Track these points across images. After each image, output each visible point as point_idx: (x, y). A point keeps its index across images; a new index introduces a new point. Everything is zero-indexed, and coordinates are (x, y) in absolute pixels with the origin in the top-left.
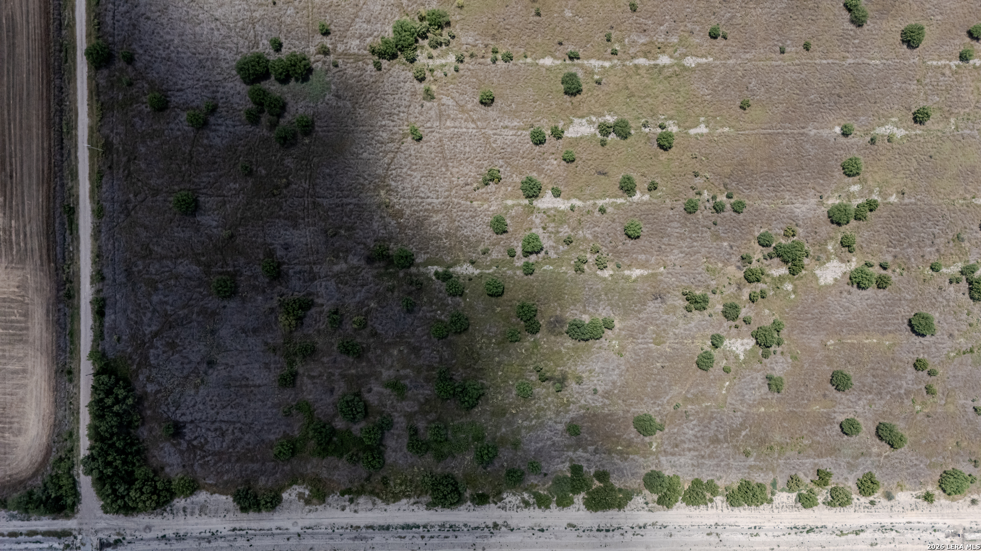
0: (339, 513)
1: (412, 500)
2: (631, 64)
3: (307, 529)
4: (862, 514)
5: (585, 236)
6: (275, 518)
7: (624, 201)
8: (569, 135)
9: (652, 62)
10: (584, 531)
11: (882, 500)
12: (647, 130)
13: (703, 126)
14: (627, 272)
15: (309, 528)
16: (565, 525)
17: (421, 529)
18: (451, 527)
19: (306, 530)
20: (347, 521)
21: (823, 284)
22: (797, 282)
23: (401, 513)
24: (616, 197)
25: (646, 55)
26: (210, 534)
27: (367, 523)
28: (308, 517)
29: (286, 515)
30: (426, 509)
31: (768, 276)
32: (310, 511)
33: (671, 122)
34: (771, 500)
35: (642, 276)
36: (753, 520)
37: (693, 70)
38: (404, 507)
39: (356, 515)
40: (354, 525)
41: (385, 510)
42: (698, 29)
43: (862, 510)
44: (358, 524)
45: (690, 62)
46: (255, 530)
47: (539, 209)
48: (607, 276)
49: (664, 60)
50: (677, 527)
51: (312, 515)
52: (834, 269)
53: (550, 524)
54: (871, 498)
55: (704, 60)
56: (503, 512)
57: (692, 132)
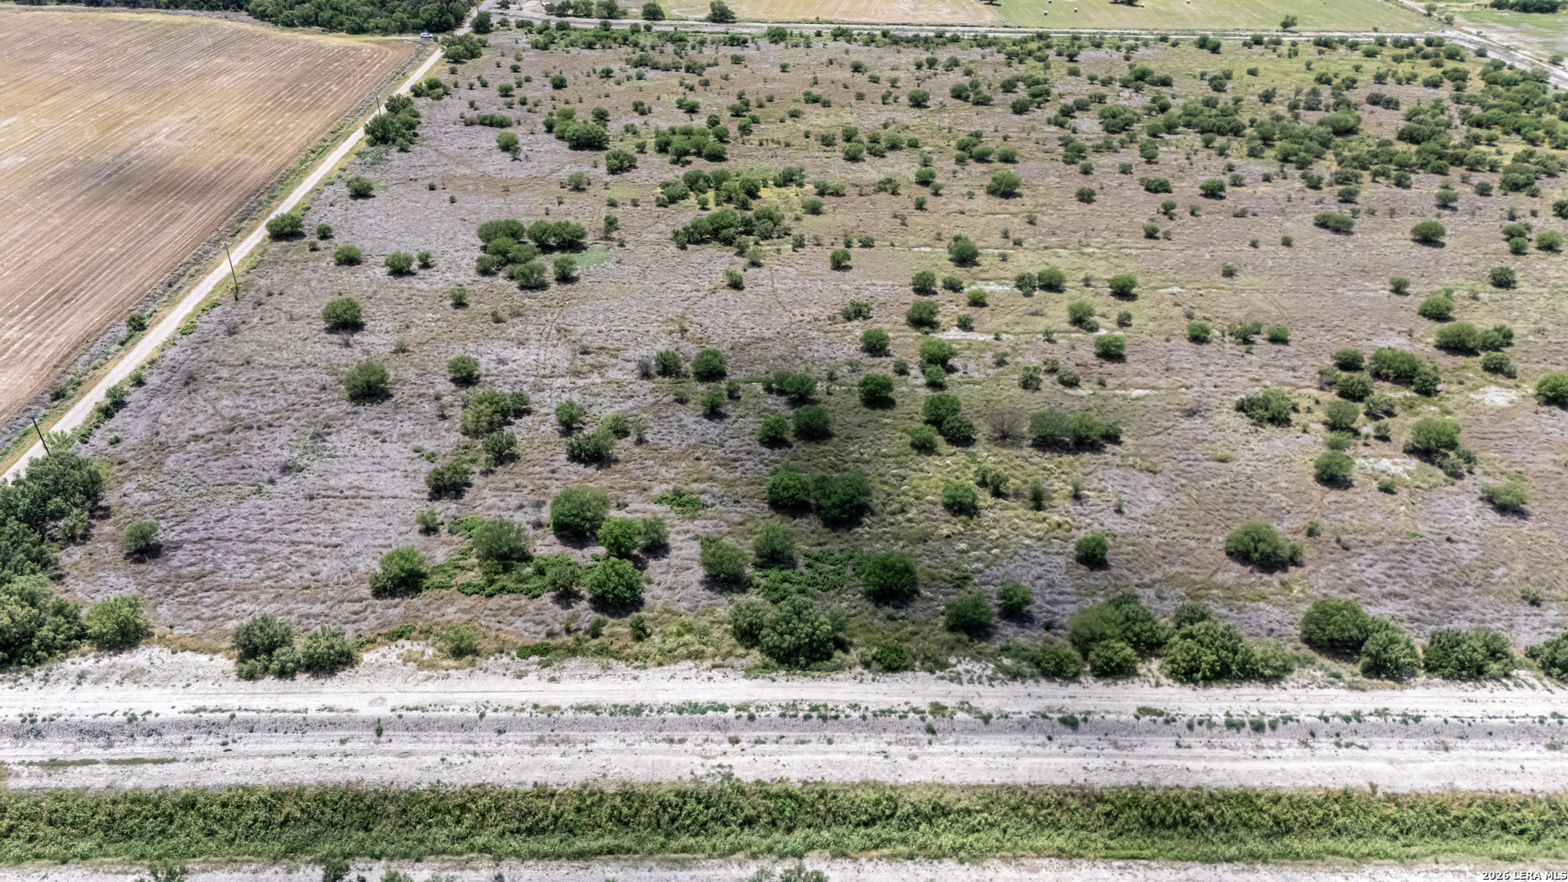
0: (509, 683)
1: (708, 663)
3: (408, 709)
6: (325, 690)
10: (1190, 727)
15: (416, 709)
16: (1134, 710)
17: (731, 713)
18: (815, 709)
19: (404, 713)
20: (523, 697)
23: (677, 683)
26: (125, 719)
27: (579, 701)
28: (419, 688)
29: (363, 684)
30: (745, 677)
32: (428, 678)
38: (686, 674)
39: (554, 686)
40: (543, 705)
41: (635, 678)
44: (554, 703)
46: (259, 711)
50: (1450, 720)
51: (431, 686)
53: (1091, 708)
56: (954, 686)
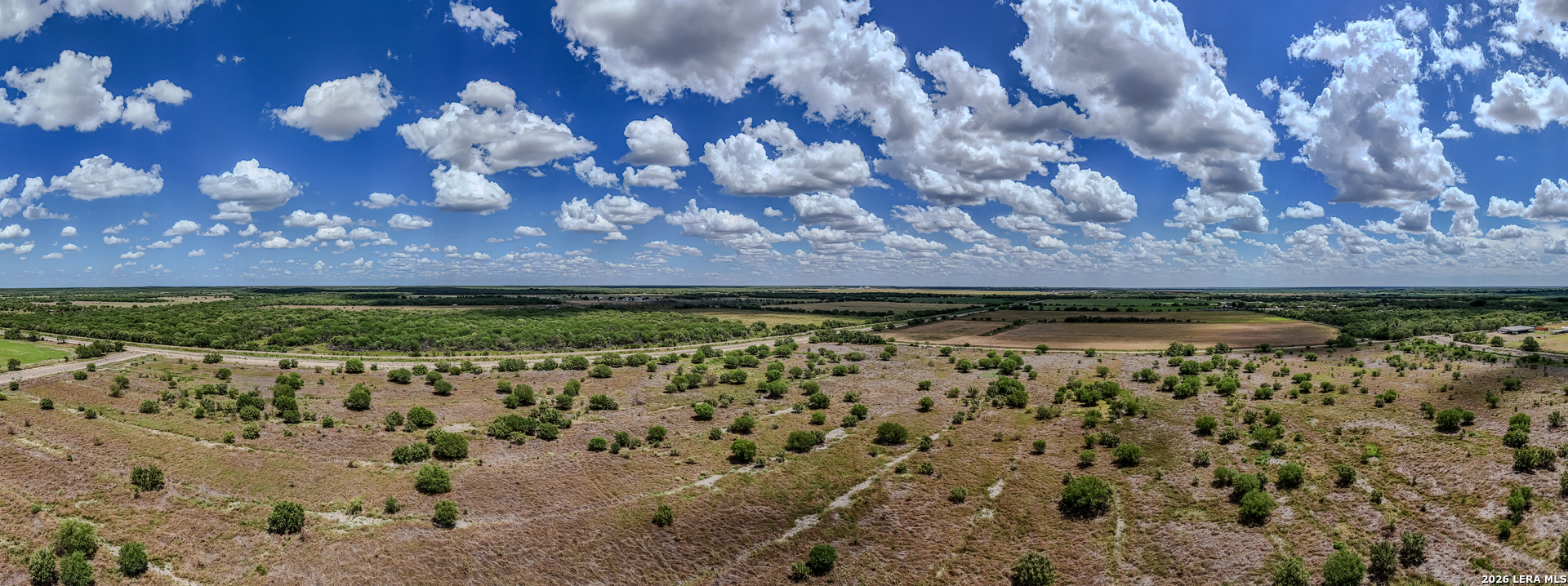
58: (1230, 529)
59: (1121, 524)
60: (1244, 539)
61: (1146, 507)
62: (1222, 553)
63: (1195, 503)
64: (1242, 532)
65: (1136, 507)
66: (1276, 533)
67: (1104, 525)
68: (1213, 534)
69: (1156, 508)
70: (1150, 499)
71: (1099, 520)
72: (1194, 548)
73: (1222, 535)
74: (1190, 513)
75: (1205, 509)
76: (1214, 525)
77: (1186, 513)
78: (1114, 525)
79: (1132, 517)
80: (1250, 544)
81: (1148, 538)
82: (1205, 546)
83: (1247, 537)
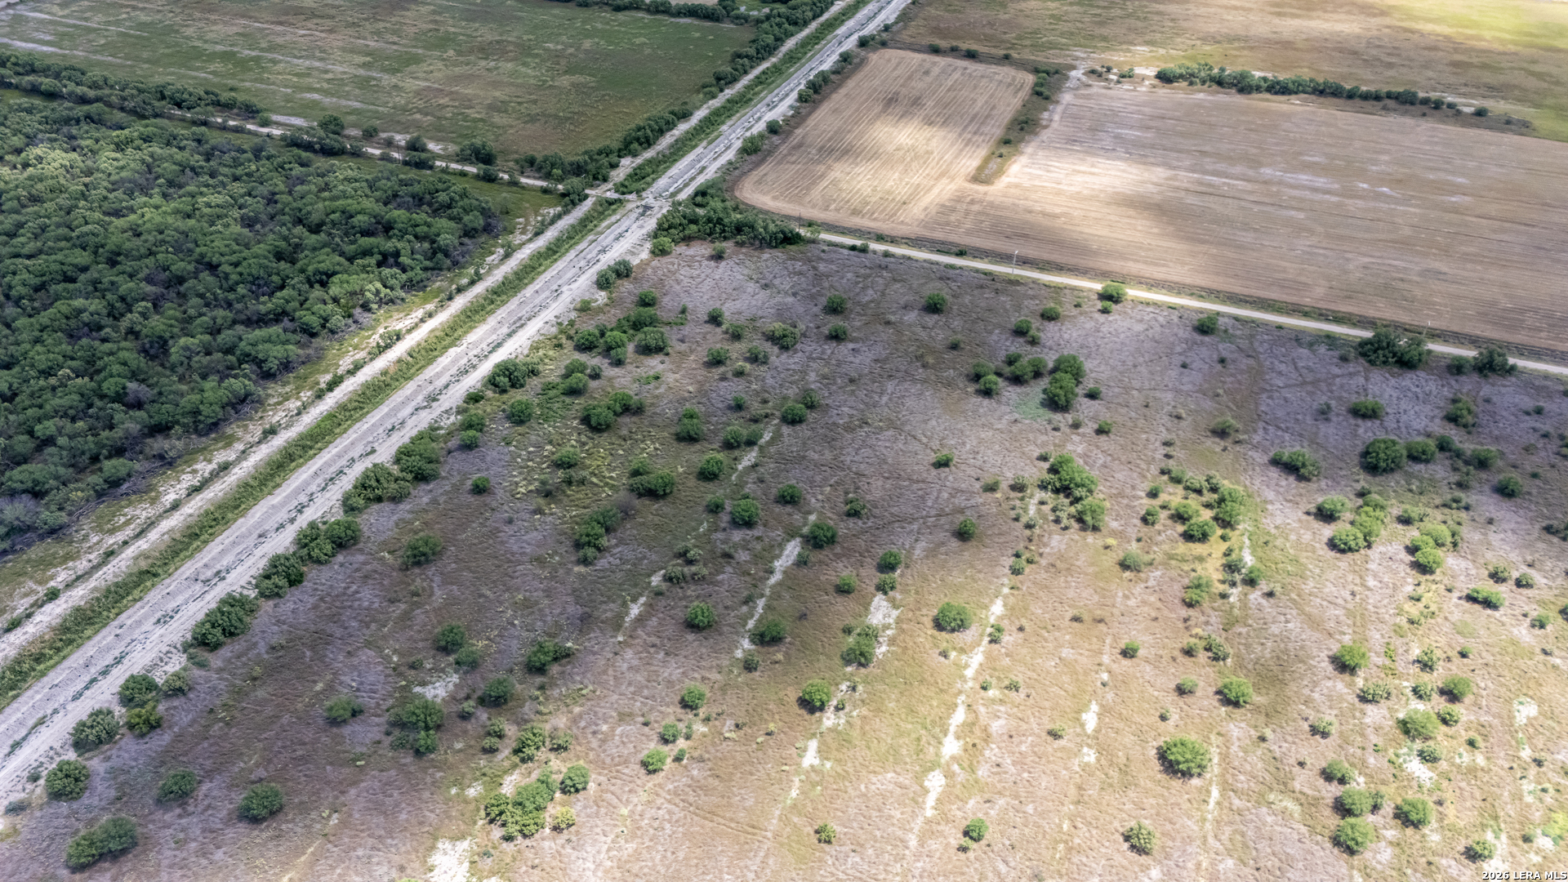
2: (959, 701)
4: (36, 756)
5: (724, 573)
7: (747, 628)
8: (876, 599)
9: (952, 729)
11: (23, 795)
12: (844, 687)
13: (817, 762)
14: (642, 600)
21: (440, 845)
22: (472, 806)
24: (759, 621)
25: (969, 727)
31: (515, 766)
33: (842, 721)
34: (185, 651)
35: (627, 614)
36: (182, 620)
37: (919, 778)
42: (992, 812)
43: (42, 759)
45: (935, 782)
47: (788, 541)
48: (653, 578)
49: (951, 747)
52: (451, 873)
54: (42, 782)
55: (931, 801)
57: (813, 745)
58: (1317, 843)
59: (1215, 793)
60: (1326, 860)
61: (1242, 778)
62: (1300, 865)
63: (1294, 792)
64: (1328, 852)
65: (1233, 775)
66: (1360, 871)
67: (1200, 790)
68: (1299, 841)
69: (1252, 784)
70: (1248, 767)
71: (1195, 781)
72: (1277, 849)
73: (1308, 844)
74: (1284, 804)
75: (1301, 804)
76: (1304, 830)
77: (1281, 801)
78: (1208, 792)
79: (1227, 787)
80: (1329, 869)
81: (1238, 818)
82: (1289, 850)
83: (1331, 860)
